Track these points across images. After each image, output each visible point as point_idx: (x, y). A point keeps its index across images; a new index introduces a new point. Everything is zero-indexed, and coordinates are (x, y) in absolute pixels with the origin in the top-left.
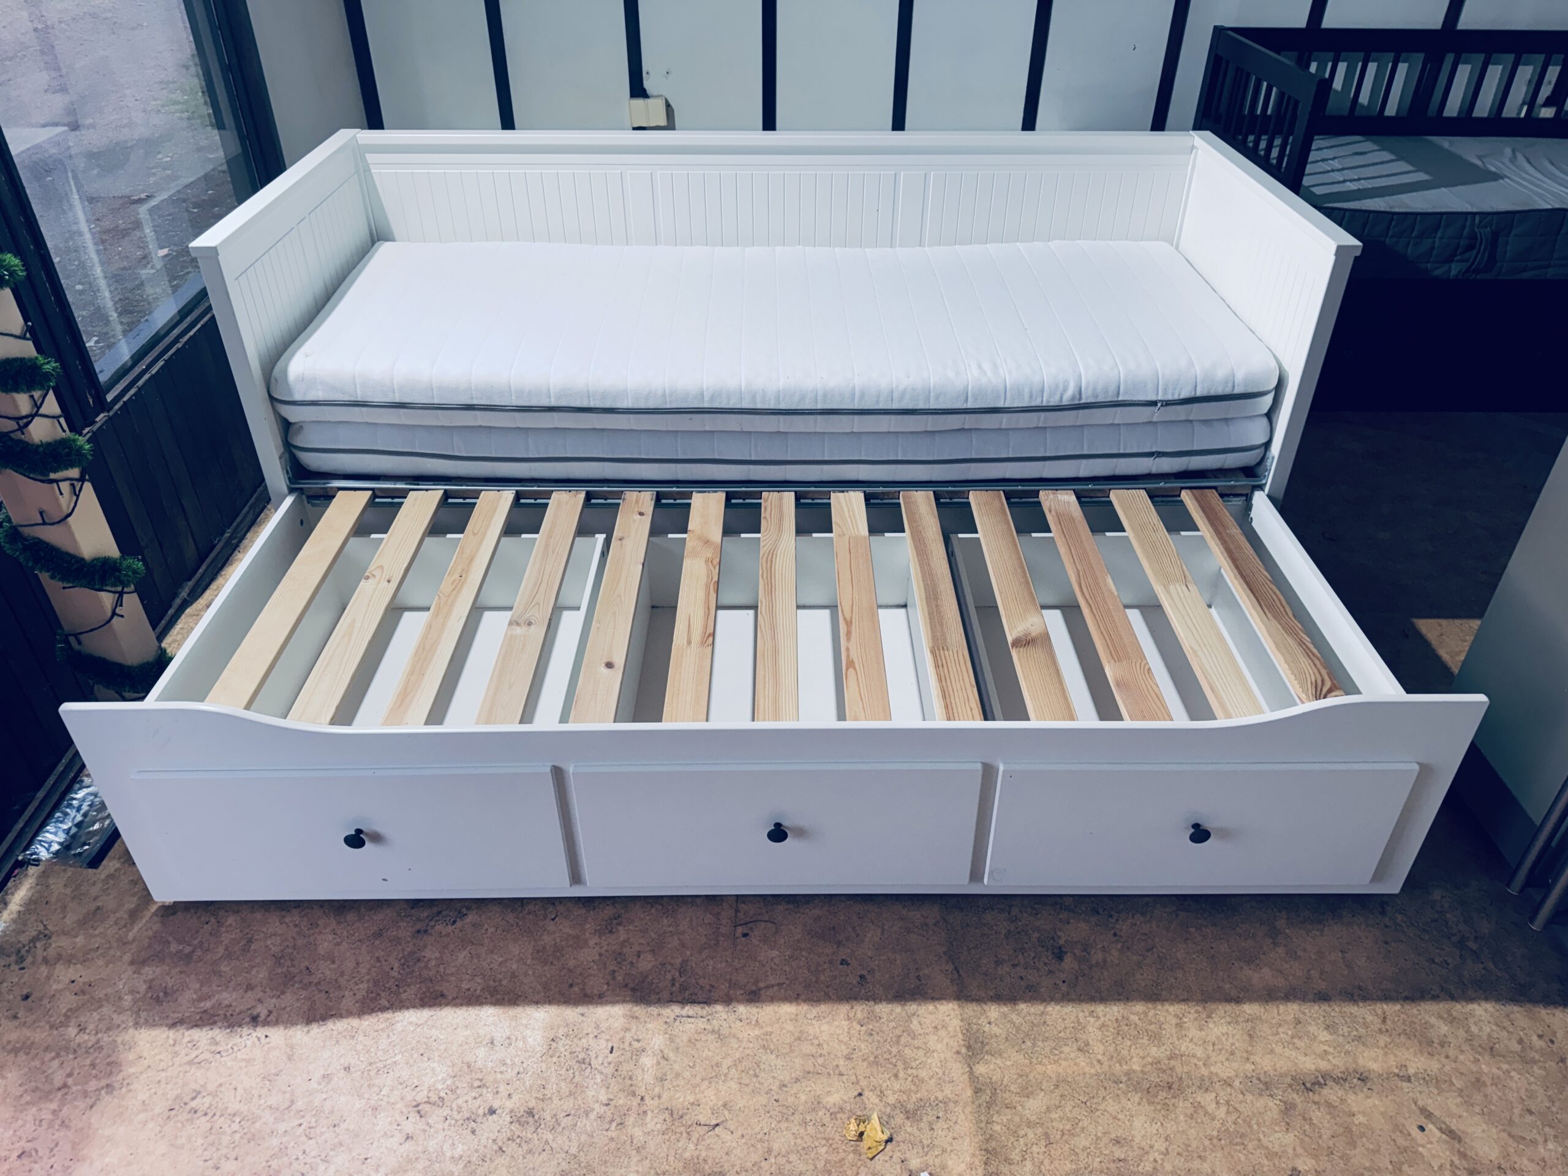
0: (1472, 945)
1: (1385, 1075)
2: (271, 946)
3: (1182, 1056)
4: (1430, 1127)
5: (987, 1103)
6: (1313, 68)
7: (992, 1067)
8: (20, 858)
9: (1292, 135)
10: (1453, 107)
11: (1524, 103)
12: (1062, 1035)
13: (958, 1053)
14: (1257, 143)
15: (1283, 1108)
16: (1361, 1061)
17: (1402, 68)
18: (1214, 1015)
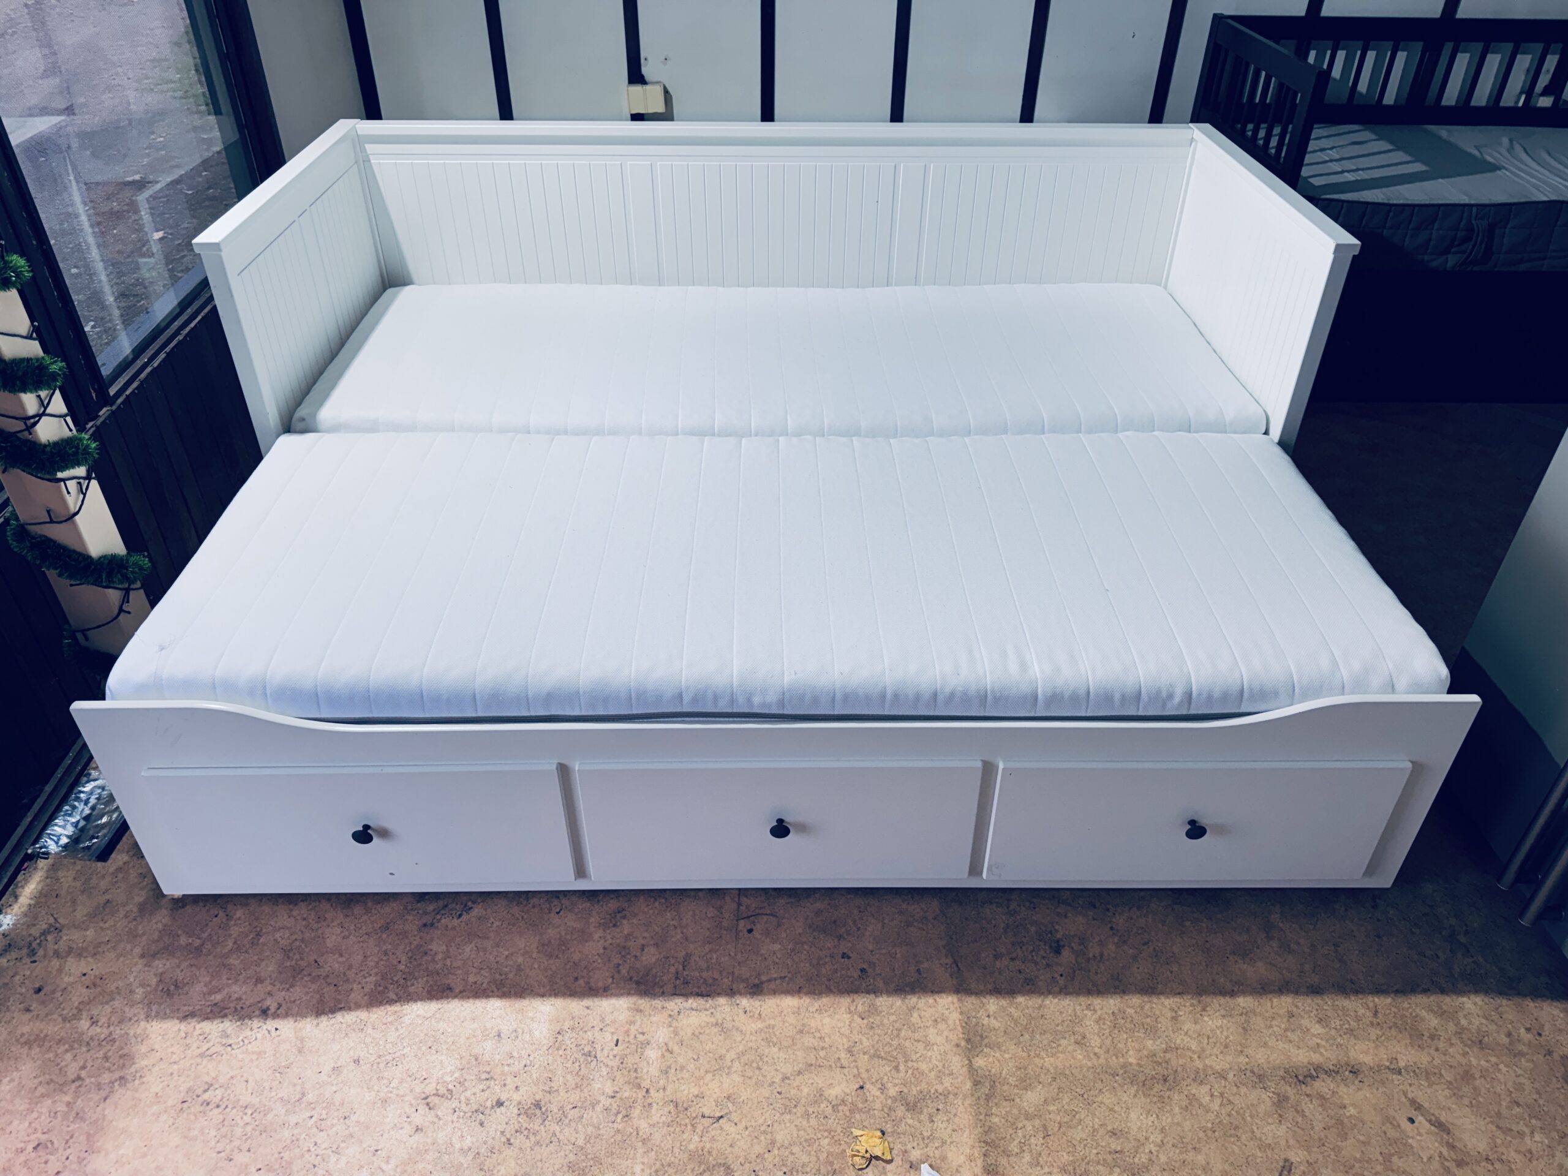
0: (1463, 939)
1: (1376, 1068)
2: (280, 939)
3: (1177, 1049)
4: (1420, 1119)
5: (986, 1095)
6: (1311, 59)
7: (991, 1060)
8: (30, 851)
9: (1292, 123)
10: (1451, 96)
11: (1521, 93)
12: (1059, 1028)
13: (958, 1045)
14: (1256, 131)
15: (1276, 1100)
16: (1352, 1054)
17: (1401, 56)
18: (1208, 1009)
